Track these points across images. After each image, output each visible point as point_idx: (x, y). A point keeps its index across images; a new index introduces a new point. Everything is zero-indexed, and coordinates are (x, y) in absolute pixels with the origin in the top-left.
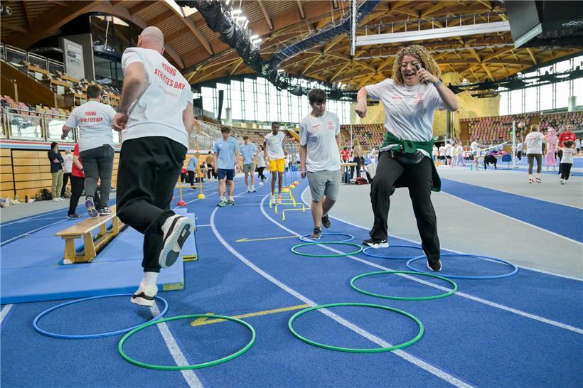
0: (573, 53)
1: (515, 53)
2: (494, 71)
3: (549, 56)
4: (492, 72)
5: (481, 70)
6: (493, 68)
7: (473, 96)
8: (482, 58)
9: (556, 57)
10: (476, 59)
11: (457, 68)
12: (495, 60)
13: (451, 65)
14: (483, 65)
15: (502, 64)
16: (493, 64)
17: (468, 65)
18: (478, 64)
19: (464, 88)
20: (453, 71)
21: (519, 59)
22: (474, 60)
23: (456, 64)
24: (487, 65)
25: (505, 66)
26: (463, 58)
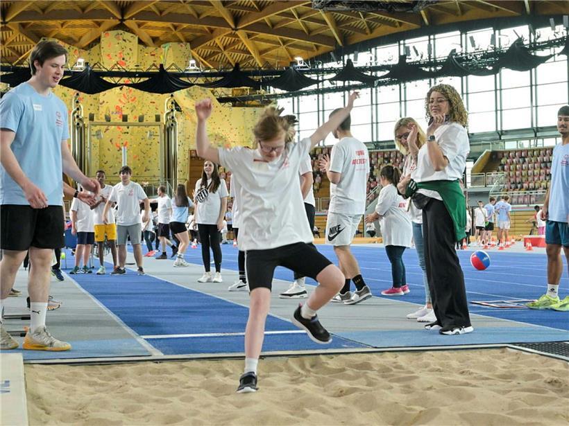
0: (402, 29)
1: (300, 16)
2: (266, 51)
3: (363, 31)
4: (261, 53)
5: (240, 46)
6: (265, 45)
7: (221, 100)
8: (237, 19)
9: (376, 34)
10: (222, 19)
11: (188, 34)
12: (262, 27)
13: (176, 28)
14: (241, 34)
15: (277, 38)
16: (262, 35)
17: (212, 31)
18: (229, 31)
19: (192, 80)
20: (179, 41)
21: (310, 31)
22: (221, 21)
23: (185, 26)
24: (249, 36)
25: (284, 42)
26: (199, 15)
